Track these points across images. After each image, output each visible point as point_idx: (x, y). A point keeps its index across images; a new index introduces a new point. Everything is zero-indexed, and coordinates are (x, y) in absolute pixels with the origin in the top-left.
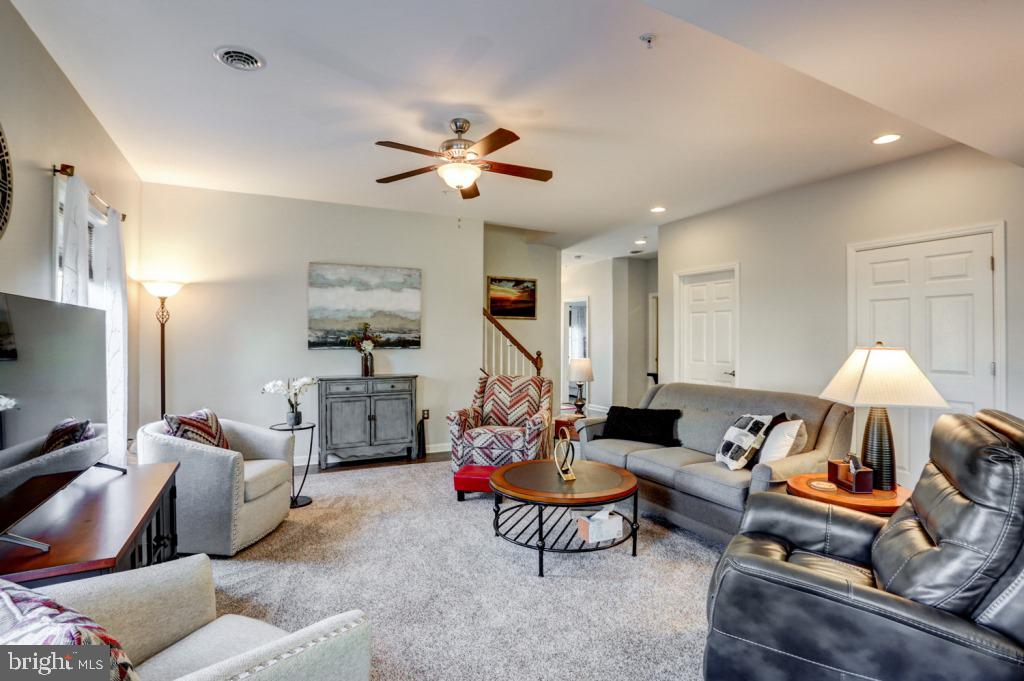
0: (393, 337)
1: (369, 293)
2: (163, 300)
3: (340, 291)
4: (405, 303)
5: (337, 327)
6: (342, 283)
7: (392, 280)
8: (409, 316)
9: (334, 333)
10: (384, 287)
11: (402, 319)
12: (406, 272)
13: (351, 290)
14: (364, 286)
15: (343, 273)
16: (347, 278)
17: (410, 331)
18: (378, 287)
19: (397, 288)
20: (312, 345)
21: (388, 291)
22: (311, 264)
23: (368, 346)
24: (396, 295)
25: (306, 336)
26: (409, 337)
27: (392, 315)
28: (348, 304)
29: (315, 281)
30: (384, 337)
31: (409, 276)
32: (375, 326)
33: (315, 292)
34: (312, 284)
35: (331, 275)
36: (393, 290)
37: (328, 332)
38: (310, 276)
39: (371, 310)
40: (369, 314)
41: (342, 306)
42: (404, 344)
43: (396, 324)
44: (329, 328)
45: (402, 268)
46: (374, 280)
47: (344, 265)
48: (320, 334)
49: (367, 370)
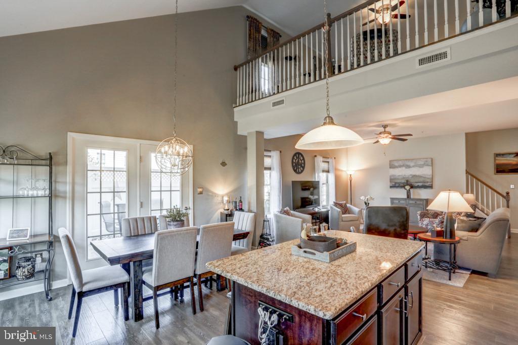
0: (420, 184)
1: (411, 169)
2: (351, 175)
3: (400, 169)
4: (426, 171)
5: (398, 181)
6: (400, 166)
7: (419, 163)
8: (427, 176)
9: (398, 183)
10: (417, 166)
11: (424, 178)
12: (425, 160)
13: (404, 168)
14: (408, 167)
15: (401, 163)
16: (402, 164)
17: (428, 182)
18: (413, 166)
19: (421, 166)
20: (391, 187)
21: (418, 168)
22: (390, 161)
23: (408, 187)
24: (421, 169)
25: (389, 184)
26: (427, 184)
27: (420, 176)
28: (402, 173)
29: (392, 166)
30: (416, 184)
31: (426, 161)
32: (412, 181)
33: (392, 170)
34: (390, 168)
35: (396, 164)
36: (419, 167)
37: (396, 183)
38: (390, 165)
39: (411, 175)
40: (411, 176)
41: (400, 174)
42: (425, 187)
43: (421, 180)
44: (396, 181)
45: (424, 159)
46: (412, 164)
47: (401, 160)
48: (393, 183)
49: (408, 196)
